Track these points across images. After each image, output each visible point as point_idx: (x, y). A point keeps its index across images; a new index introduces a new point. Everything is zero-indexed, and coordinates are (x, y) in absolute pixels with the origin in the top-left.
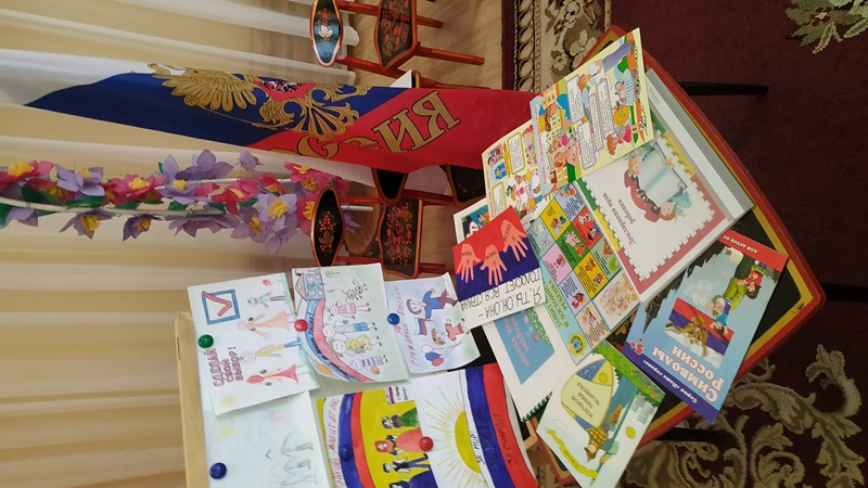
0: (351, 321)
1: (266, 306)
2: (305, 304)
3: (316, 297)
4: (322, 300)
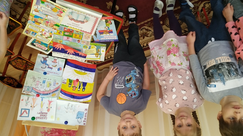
0: (41, 83)
1: (29, 102)
2: (32, 93)
3: (32, 89)
4: (33, 88)
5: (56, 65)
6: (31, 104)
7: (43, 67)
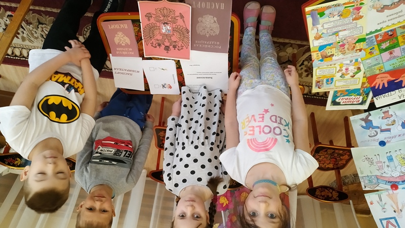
5: (394, 121)
6: (392, 207)
7: (373, 135)
